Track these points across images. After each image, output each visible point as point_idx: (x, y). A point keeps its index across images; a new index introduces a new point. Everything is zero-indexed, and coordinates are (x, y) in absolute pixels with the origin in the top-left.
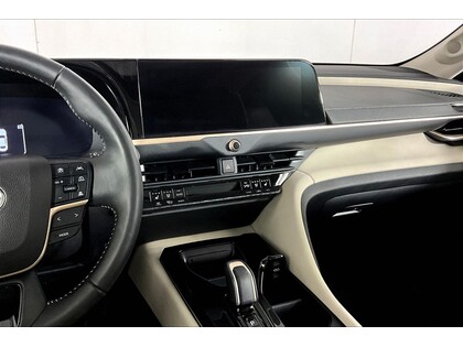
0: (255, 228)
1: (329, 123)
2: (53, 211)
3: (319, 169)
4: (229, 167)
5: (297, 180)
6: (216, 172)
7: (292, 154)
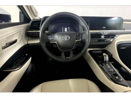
0: (105, 49)
1: (124, 30)
2: (76, 41)
3: (120, 39)
4: (103, 37)
5: (115, 41)
6: (100, 38)
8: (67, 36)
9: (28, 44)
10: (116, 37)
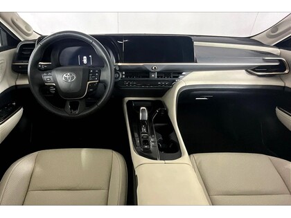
2: (89, 83)
4: (153, 76)
7: (181, 73)
8: (71, 75)
9: (16, 86)
10: (184, 75)
